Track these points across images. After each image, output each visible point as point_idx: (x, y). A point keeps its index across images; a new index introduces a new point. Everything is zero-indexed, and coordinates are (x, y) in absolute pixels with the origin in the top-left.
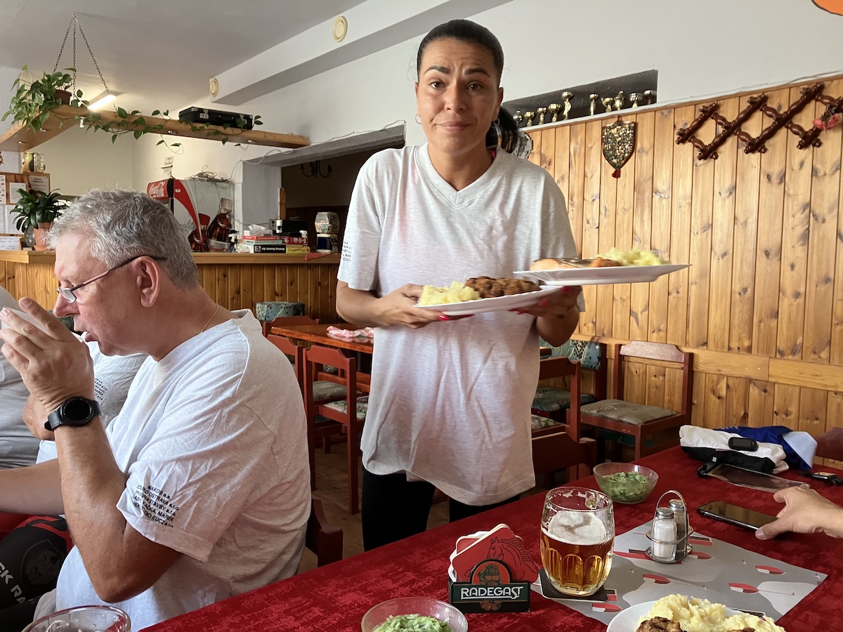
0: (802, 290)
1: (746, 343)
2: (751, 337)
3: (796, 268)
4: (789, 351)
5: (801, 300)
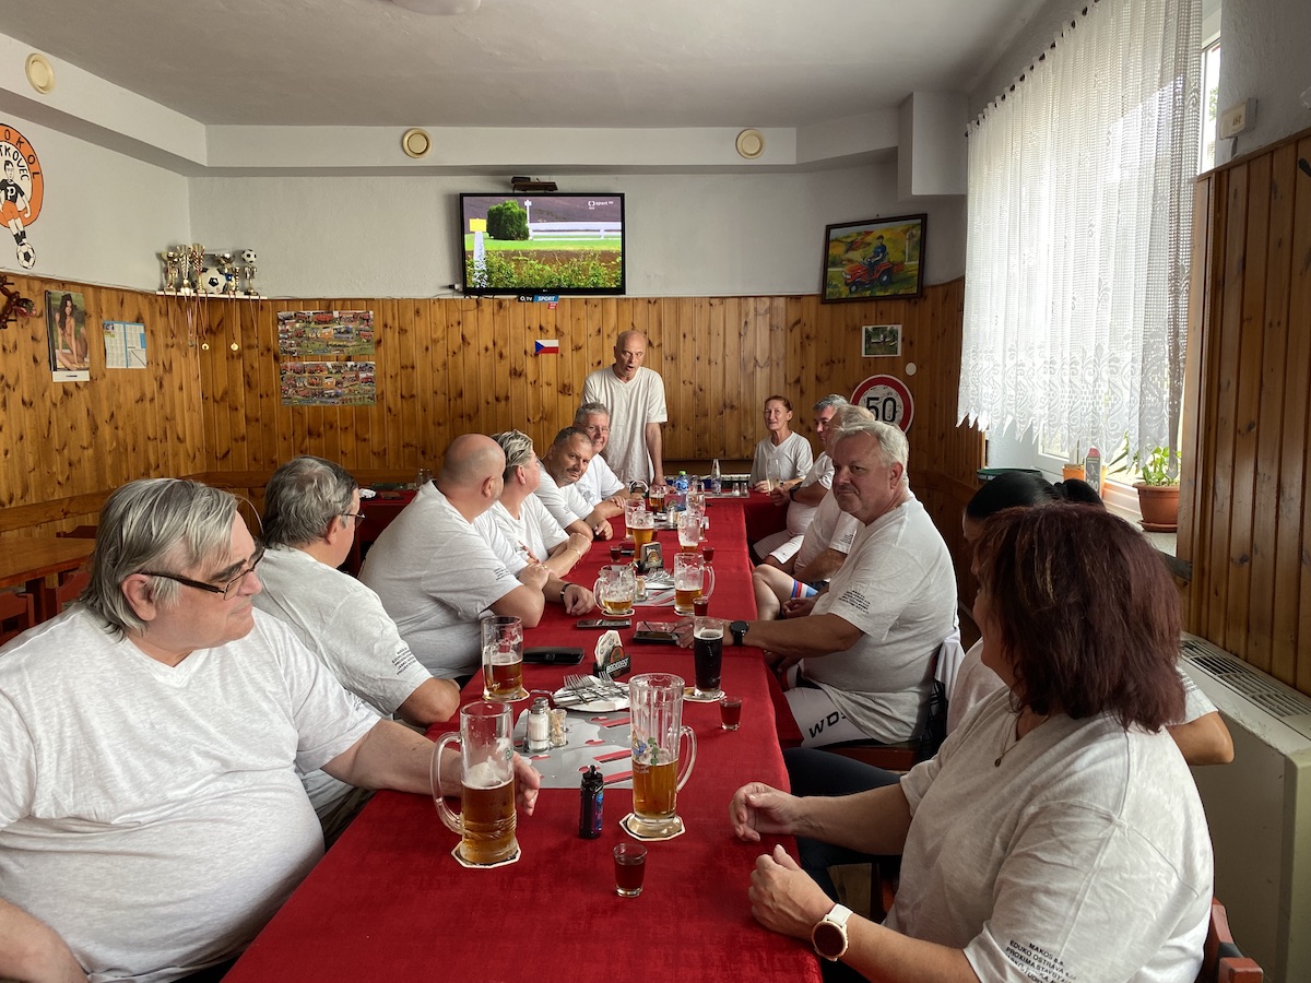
0: (8, 448)
3: (3, 430)
4: (7, 501)
5: (9, 457)
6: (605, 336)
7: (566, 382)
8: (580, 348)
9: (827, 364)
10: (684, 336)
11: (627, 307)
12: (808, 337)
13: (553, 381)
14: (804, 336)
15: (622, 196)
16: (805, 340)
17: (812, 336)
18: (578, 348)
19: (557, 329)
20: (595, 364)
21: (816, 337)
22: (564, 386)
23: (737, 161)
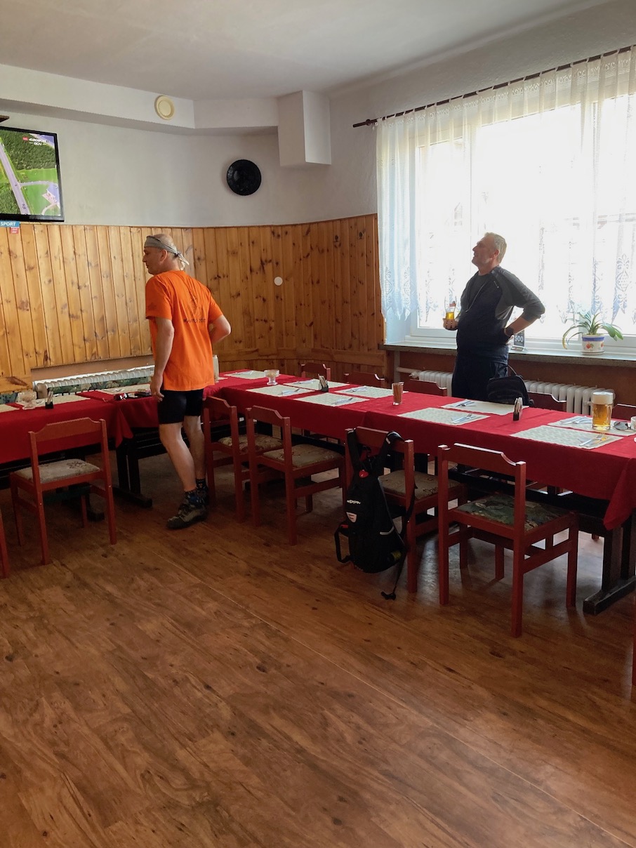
6: (53, 258)
7: (24, 300)
8: (33, 268)
9: (215, 278)
10: (115, 257)
11: (68, 234)
12: (199, 259)
13: (12, 299)
14: (196, 258)
15: (55, 135)
16: (197, 261)
17: (202, 256)
18: (31, 268)
19: (10, 252)
20: (47, 282)
21: (205, 259)
22: (23, 303)
23: (155, 119)
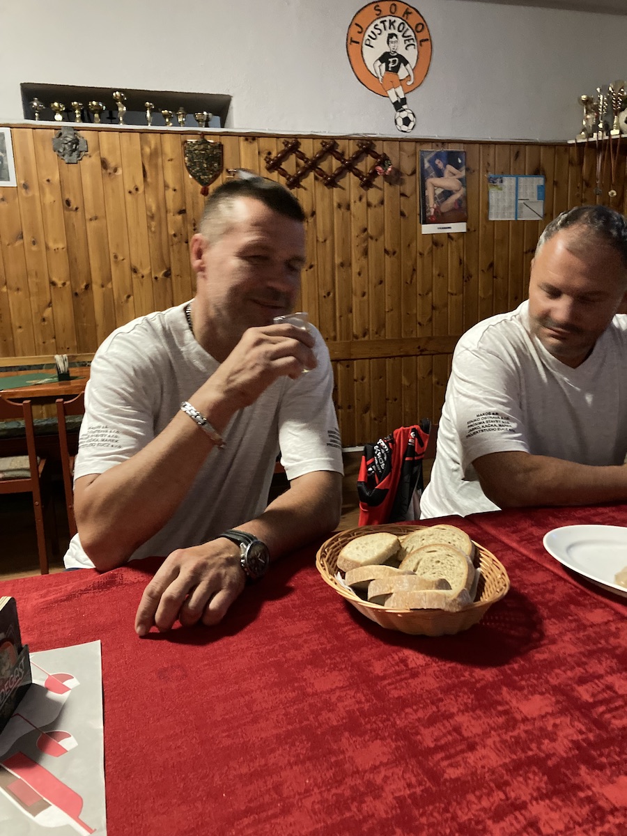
0: (366, 290)
1: (332, 334)
2: (335, 330)
3: (362, 275)
4: (361, 335)
5: (365, 298)
